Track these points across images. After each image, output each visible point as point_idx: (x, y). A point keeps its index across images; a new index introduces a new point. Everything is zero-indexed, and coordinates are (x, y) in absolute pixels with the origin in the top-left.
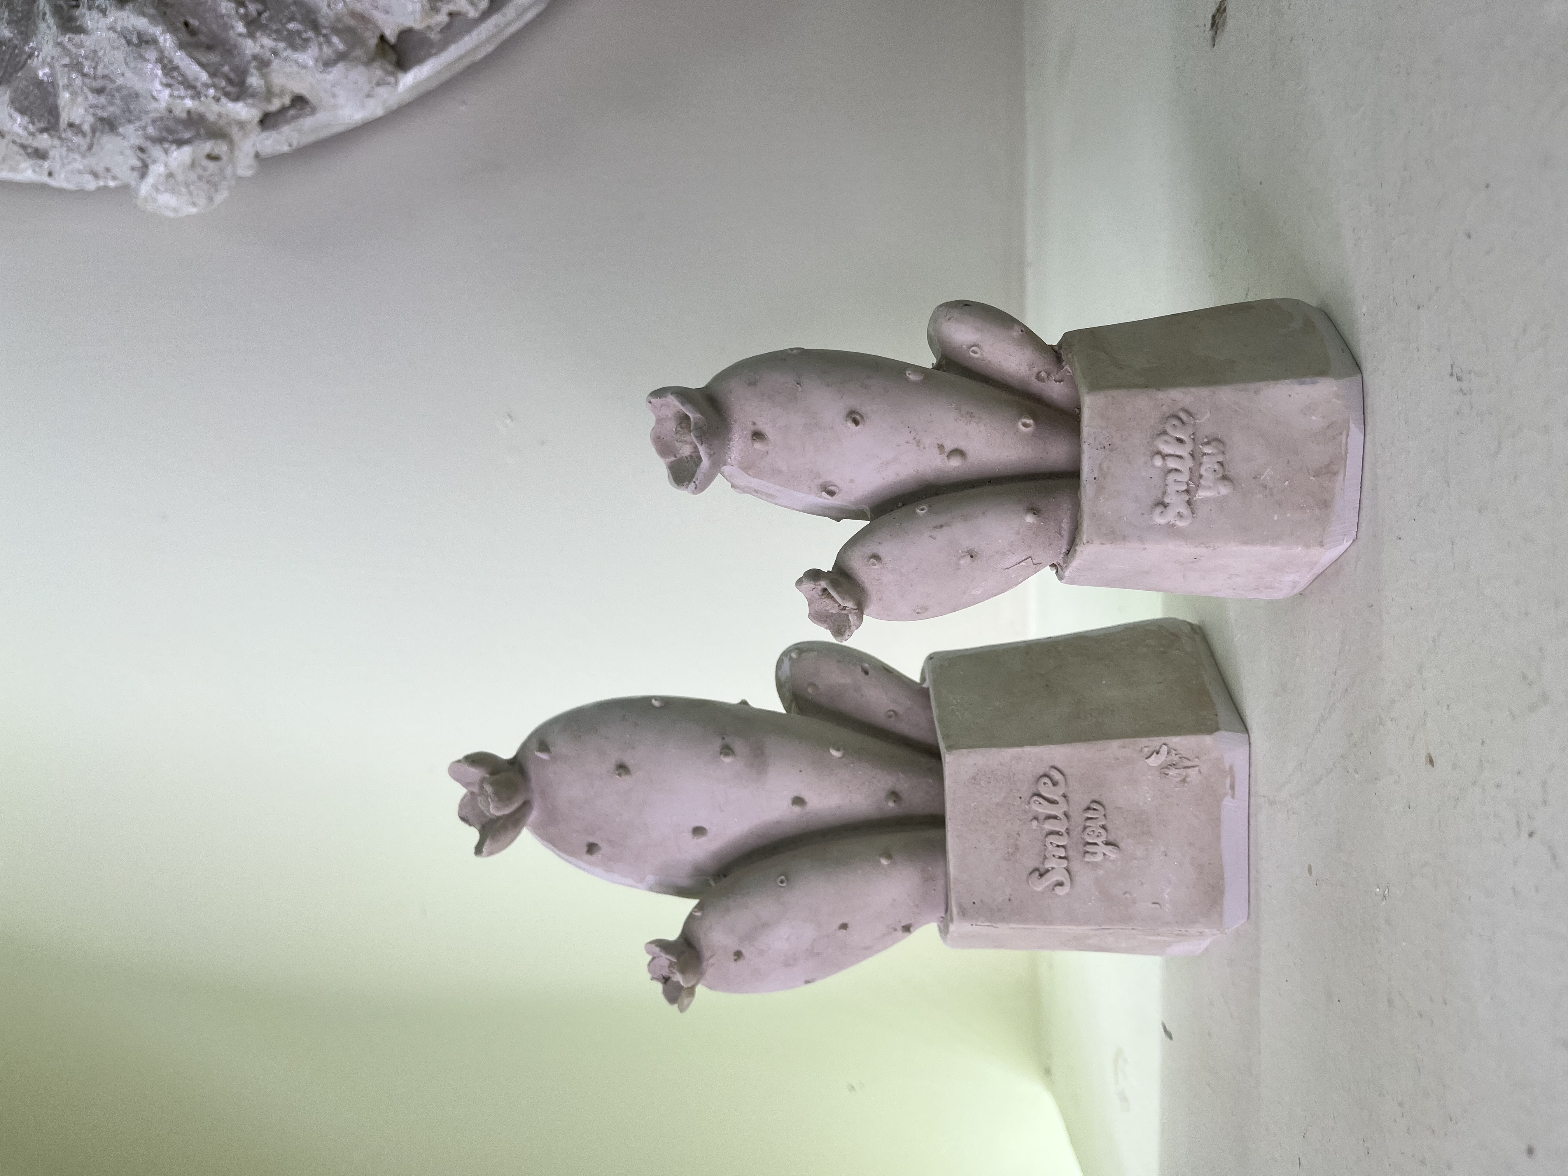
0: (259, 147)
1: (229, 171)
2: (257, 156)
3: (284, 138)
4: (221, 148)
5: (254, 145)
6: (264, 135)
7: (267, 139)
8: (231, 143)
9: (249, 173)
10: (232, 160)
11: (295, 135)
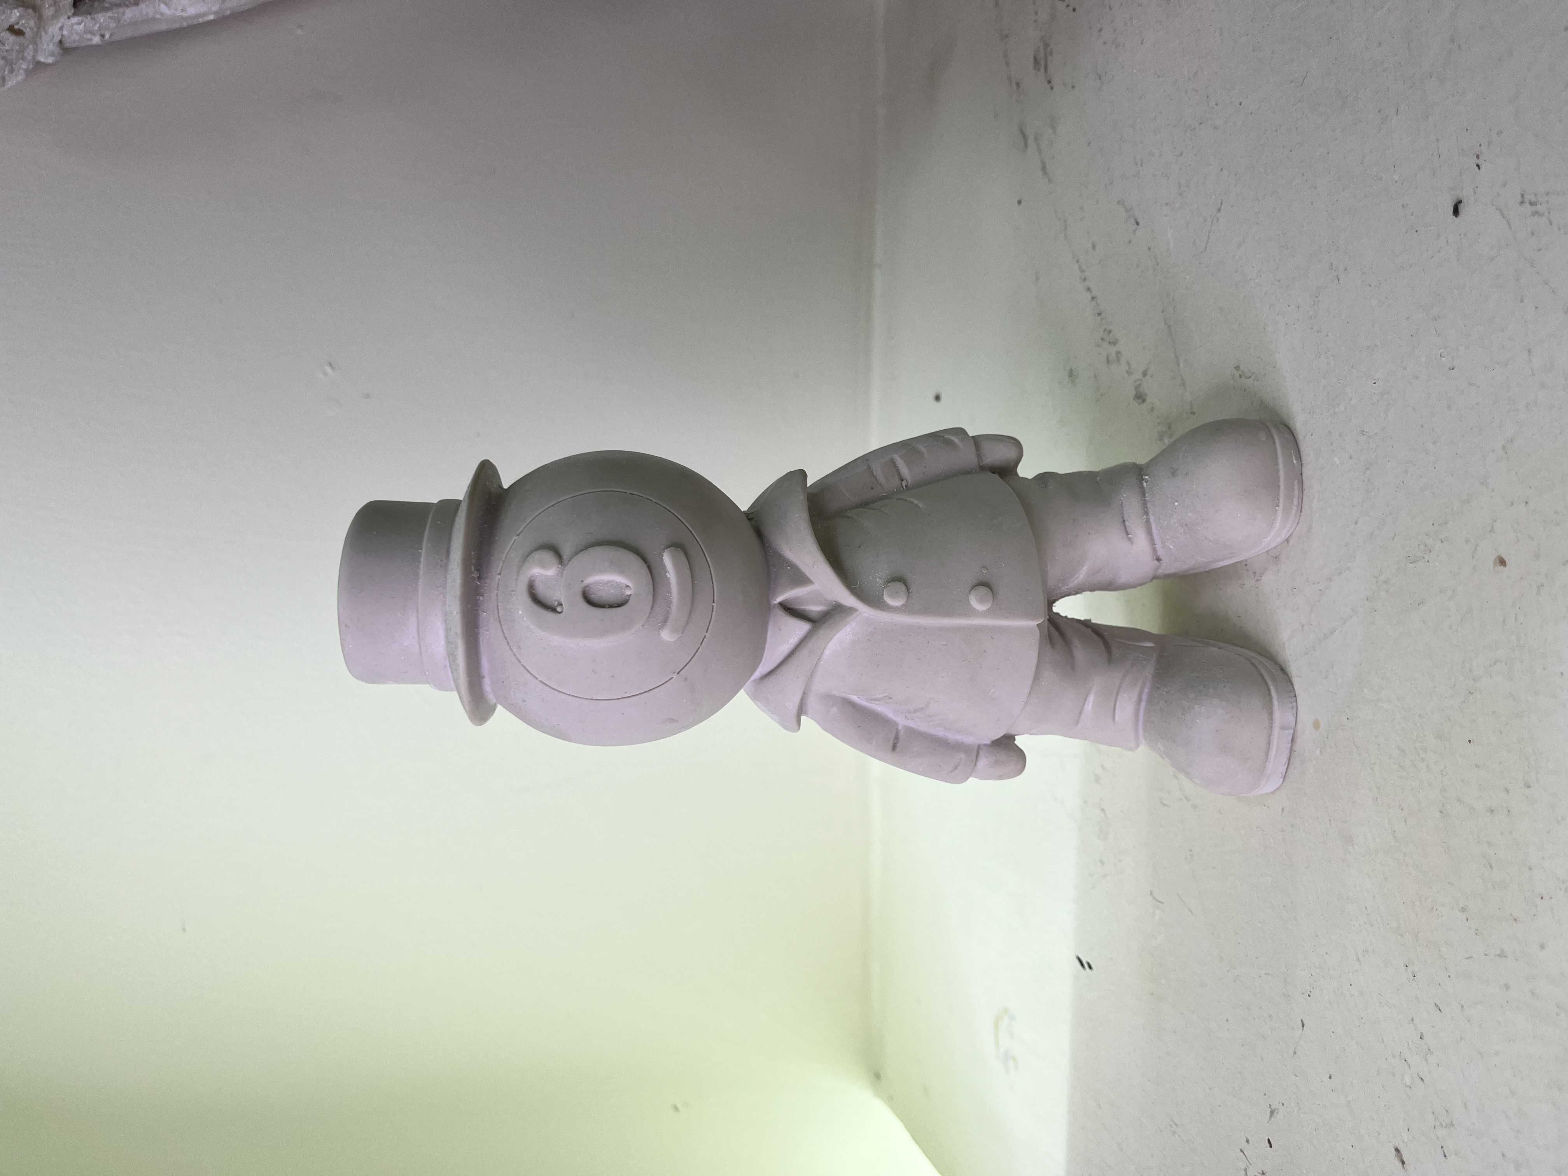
0: (65, 33)
1: (29, 53)
2: (61, 42)
3: (96, 28)
4: (28, 24)
5: (61, 28)
6: (75, 20)
7: (80, 24)
8: (40, 17)
9: (50, 60)
10: (36, 40)
11: (113, 25)
